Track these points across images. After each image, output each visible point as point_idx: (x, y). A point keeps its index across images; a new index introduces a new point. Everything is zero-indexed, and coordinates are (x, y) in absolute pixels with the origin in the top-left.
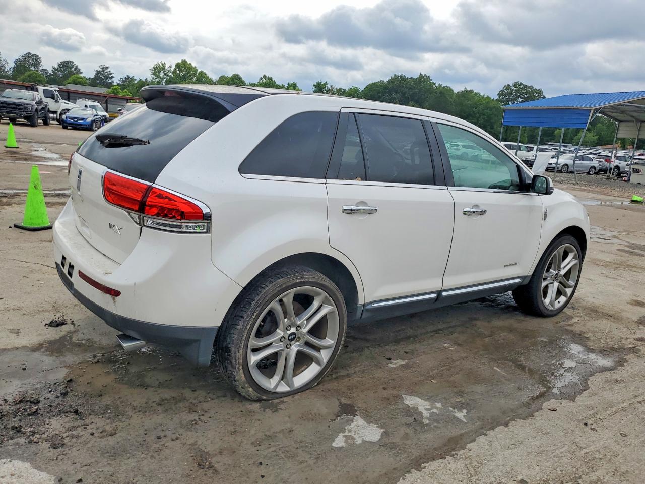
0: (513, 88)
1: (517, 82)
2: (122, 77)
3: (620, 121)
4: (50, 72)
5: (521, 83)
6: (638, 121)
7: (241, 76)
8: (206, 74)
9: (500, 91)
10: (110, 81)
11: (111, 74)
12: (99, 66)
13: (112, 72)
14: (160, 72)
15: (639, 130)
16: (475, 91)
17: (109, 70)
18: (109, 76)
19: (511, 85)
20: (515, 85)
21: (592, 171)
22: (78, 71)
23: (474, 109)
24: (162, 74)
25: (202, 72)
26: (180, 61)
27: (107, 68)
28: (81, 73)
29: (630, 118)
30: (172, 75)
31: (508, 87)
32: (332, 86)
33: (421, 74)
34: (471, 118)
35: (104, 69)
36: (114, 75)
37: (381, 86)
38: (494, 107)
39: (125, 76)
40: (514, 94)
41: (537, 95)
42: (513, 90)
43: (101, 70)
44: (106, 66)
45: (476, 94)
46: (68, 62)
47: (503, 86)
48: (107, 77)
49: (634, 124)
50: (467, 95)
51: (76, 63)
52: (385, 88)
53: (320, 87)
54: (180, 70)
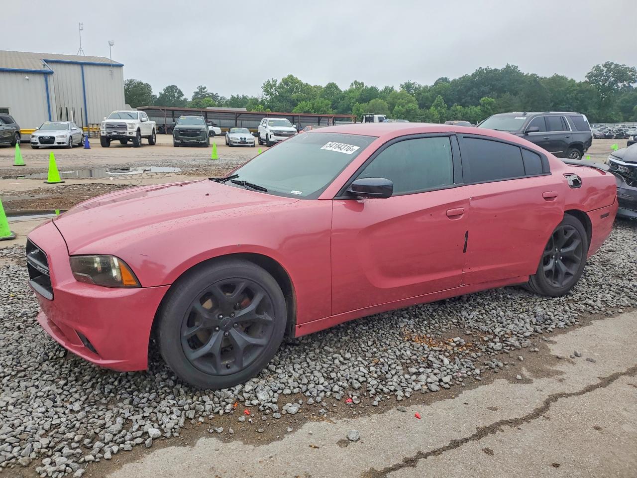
0: (602, 68)
1: (608, 62)
4: (158, 97)
5: (612, 63)
7: (337, 84)
9: (589, 73)
12: (197, 88)
13: (208, 92)
14: (271, 88)
17: (206, 90)
19: (601, 65)
20: (605, 66)
22: (181, 94)
23: (568, 95)
26: (287, 76)
27: (205, 88)
28: (183, 95)
30: (280, 90)
31: (598, 68)
32: (419, 85)
33: (508, 66)
35: (202, 89)
37: (467, 80)
38: (587, 90)
40: (604, 74)
41: (630, 73)
42: (603, 70)
43: (198, 91)
44: (203, 86)
46: (173, 87)
47: (592, 68)
48: (204, 97)
50: (557, 80)
51: (179, 87)
52: (472, 82)
53: (408, 87)
54: (287, 84)
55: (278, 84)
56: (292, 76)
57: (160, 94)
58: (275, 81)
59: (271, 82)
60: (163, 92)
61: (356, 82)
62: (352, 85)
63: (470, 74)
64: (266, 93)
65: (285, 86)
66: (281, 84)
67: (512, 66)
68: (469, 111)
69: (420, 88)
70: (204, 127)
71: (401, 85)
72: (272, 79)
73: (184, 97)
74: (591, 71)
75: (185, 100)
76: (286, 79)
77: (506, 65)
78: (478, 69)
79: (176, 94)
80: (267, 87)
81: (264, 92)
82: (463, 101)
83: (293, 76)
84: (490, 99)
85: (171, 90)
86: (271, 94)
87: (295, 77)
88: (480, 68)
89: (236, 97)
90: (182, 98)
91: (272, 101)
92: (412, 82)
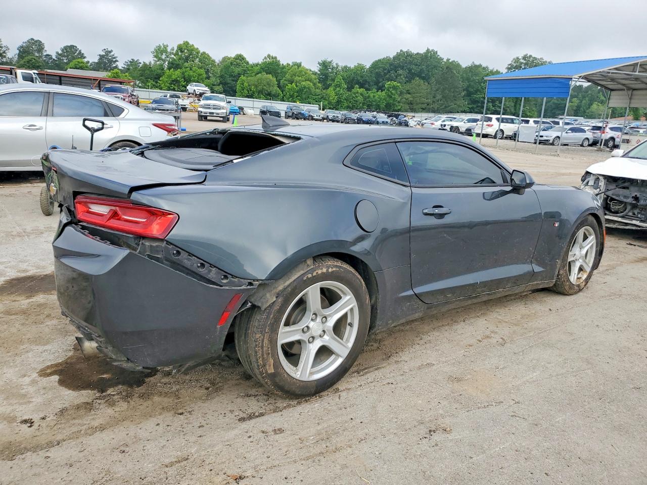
0: (523, 60)
1: (527, 55)
2: (127, 61)
3: (612, 90)
5: (531, 56)
6: (629, 89)
7: (245, 56)
8: (208, 56)
9: (509, 65)
10: (114, 65)
11: (114, 58)
12: (103, 51)
13: (115, 56)
14: (162, 55)
15: (631, 99)
16: (484, 65)
17: (112, 54)
18: (113, 60)
19: (520, 58)
20: (524, 58)
21: (586, 143)
22: (81, 55)
23: (482, 84)
24: (163, 57)
25: (204, 53)
26: (182, 43)
27: (110, 52)
28: (85, 58)
29: (620, 87)
30: (175, 57)
31: (517, 60)
32: (337, 64)
33: (428, 49)
34: (479, 93)
35: (108, 53)
36: (117, 59)
37: (387, 63)
39: (130, 60)
40: (523, 67)
42: (522, 63)
43: (104, 54)
44: (109, 50)
45: (484, 68)
46: (72, 47)
47: (512, 60)
48: (111, 61)
49: (625, 92)
50: (475, 69)
51: (79, 47)
52: (391, 65)
53: (325, 65)
54: (182, 52)
55: (169, 50)
56: (187, 42)
57: (57, 53)
58: (166, 47)
60: (60, 52)
61: (269, 56)
63: (392, 57)
64: (155, 59)
65: (180, 53)
67: (432, 50)
68: (372, 95)
69: (337, 68)
71: (319, 63)
73: (86, 60)
74: (511, 63)
76: (181, 44)
77: (427, 49)
78: (399, 51)
82: (380, 84)
83: (188, 44)
84: (395, 83)
87: (191, 43)
88: (401, 51)
92: (329, 60)
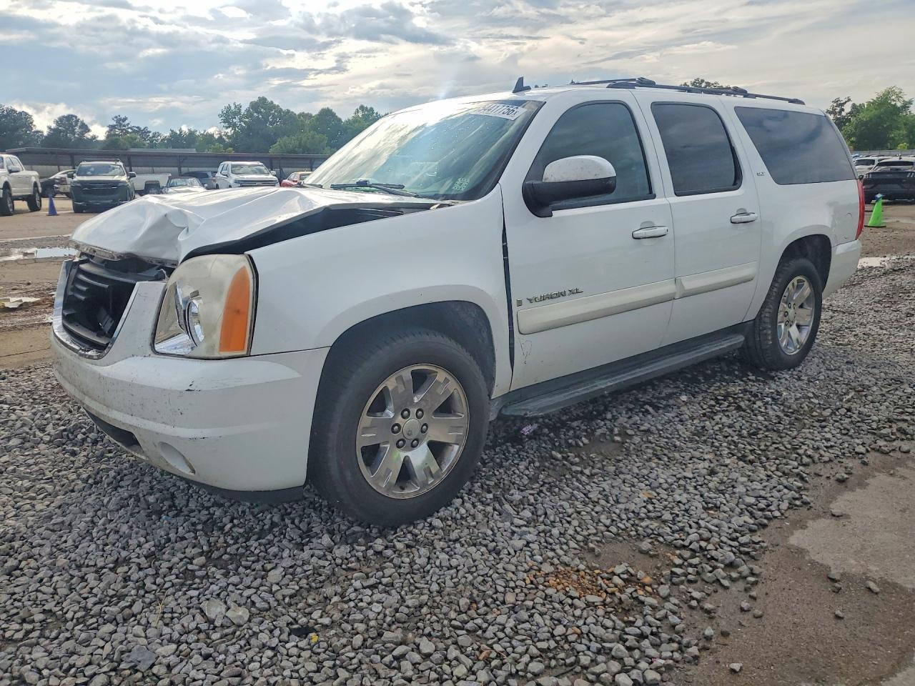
59: (233, 107)
62: (357, 111)
66: (248, 111)
70: (124, 178)
72: (234, 104)
75: (94, 137)
79: (77, 129)
80: (228, 116)
81: (223, 124)
85: (67, 123)
86: (234, 126)
89: (178, 132)
90: (89, 135)
91: (234, 137)
